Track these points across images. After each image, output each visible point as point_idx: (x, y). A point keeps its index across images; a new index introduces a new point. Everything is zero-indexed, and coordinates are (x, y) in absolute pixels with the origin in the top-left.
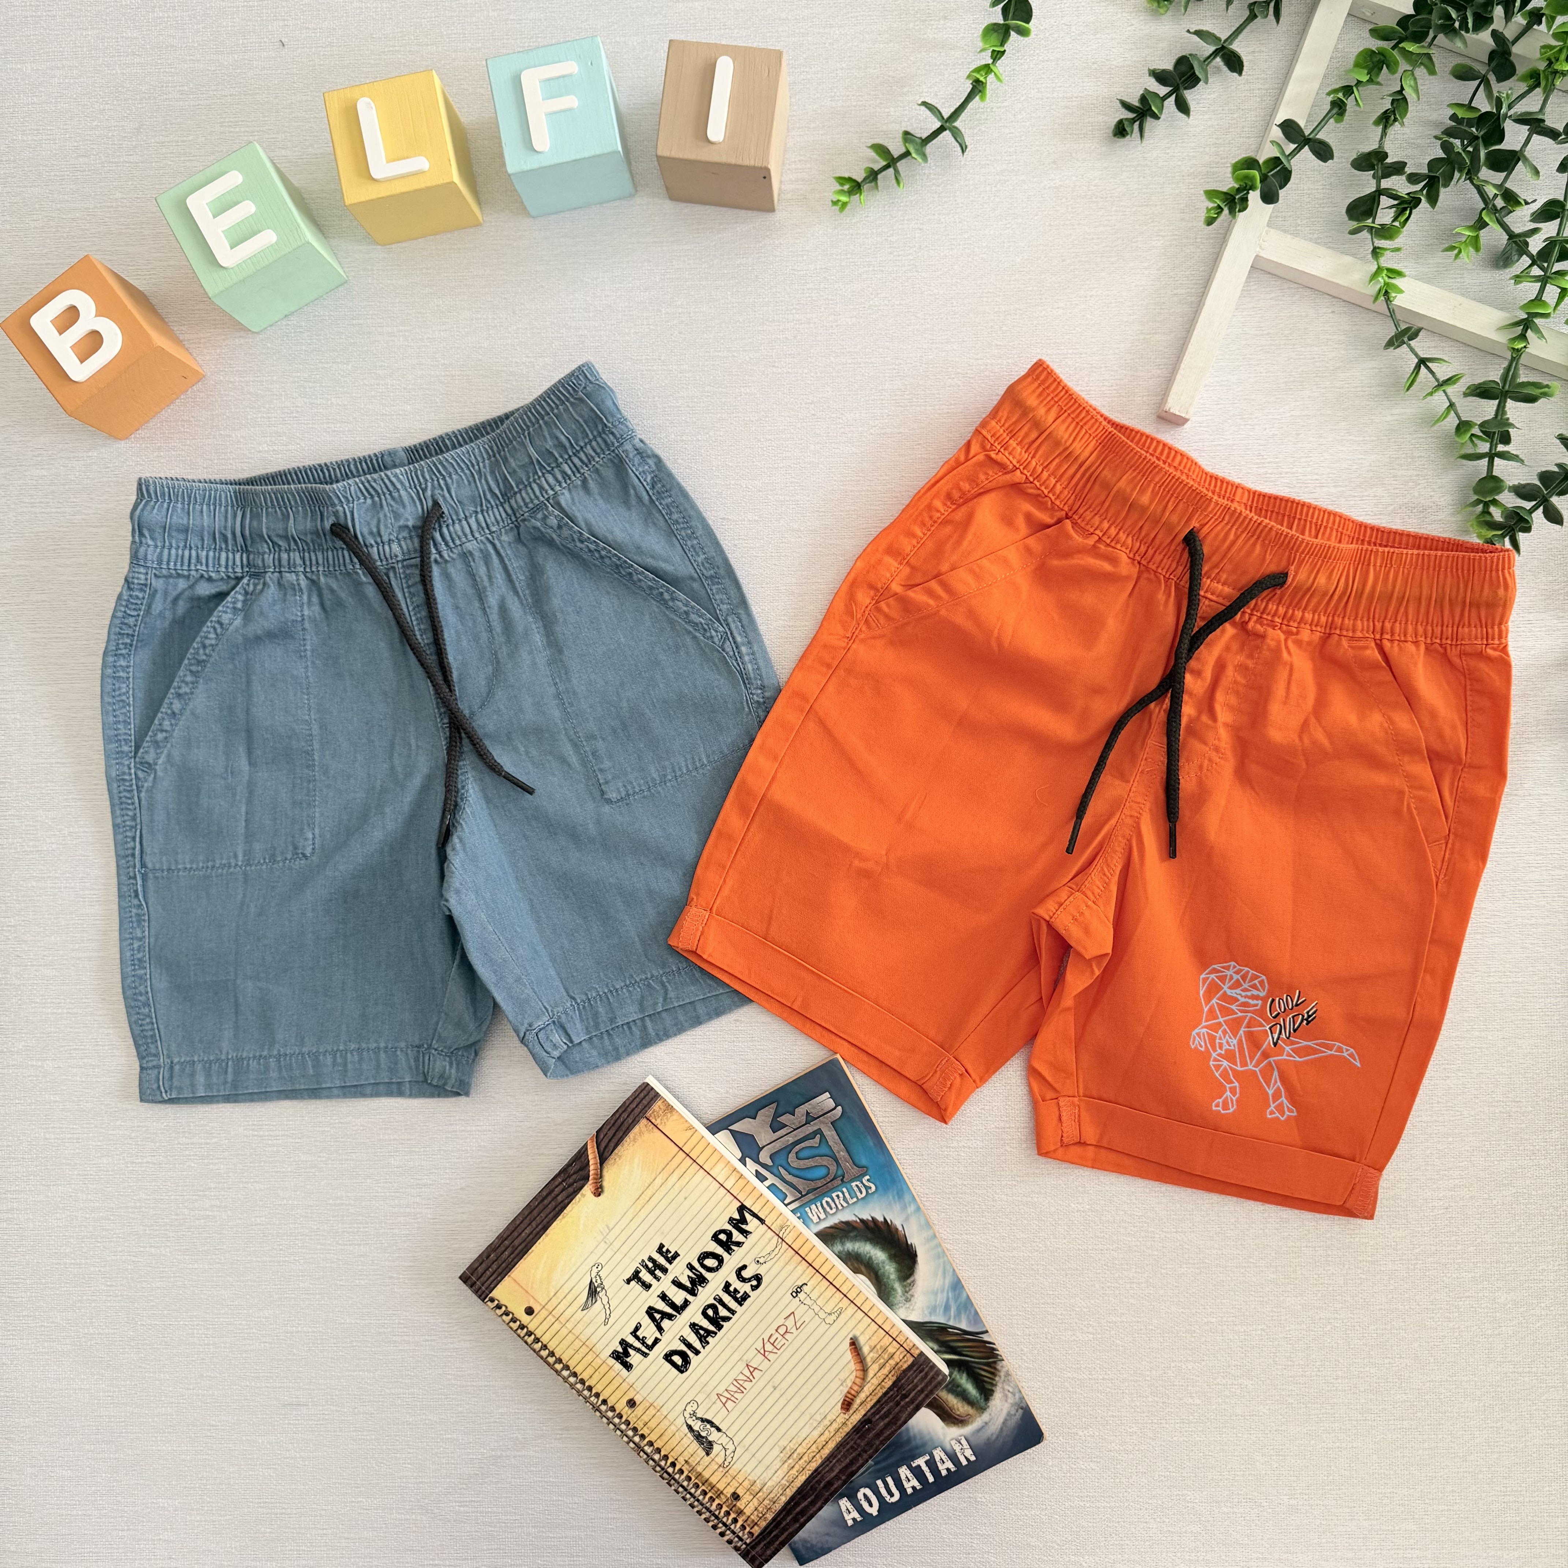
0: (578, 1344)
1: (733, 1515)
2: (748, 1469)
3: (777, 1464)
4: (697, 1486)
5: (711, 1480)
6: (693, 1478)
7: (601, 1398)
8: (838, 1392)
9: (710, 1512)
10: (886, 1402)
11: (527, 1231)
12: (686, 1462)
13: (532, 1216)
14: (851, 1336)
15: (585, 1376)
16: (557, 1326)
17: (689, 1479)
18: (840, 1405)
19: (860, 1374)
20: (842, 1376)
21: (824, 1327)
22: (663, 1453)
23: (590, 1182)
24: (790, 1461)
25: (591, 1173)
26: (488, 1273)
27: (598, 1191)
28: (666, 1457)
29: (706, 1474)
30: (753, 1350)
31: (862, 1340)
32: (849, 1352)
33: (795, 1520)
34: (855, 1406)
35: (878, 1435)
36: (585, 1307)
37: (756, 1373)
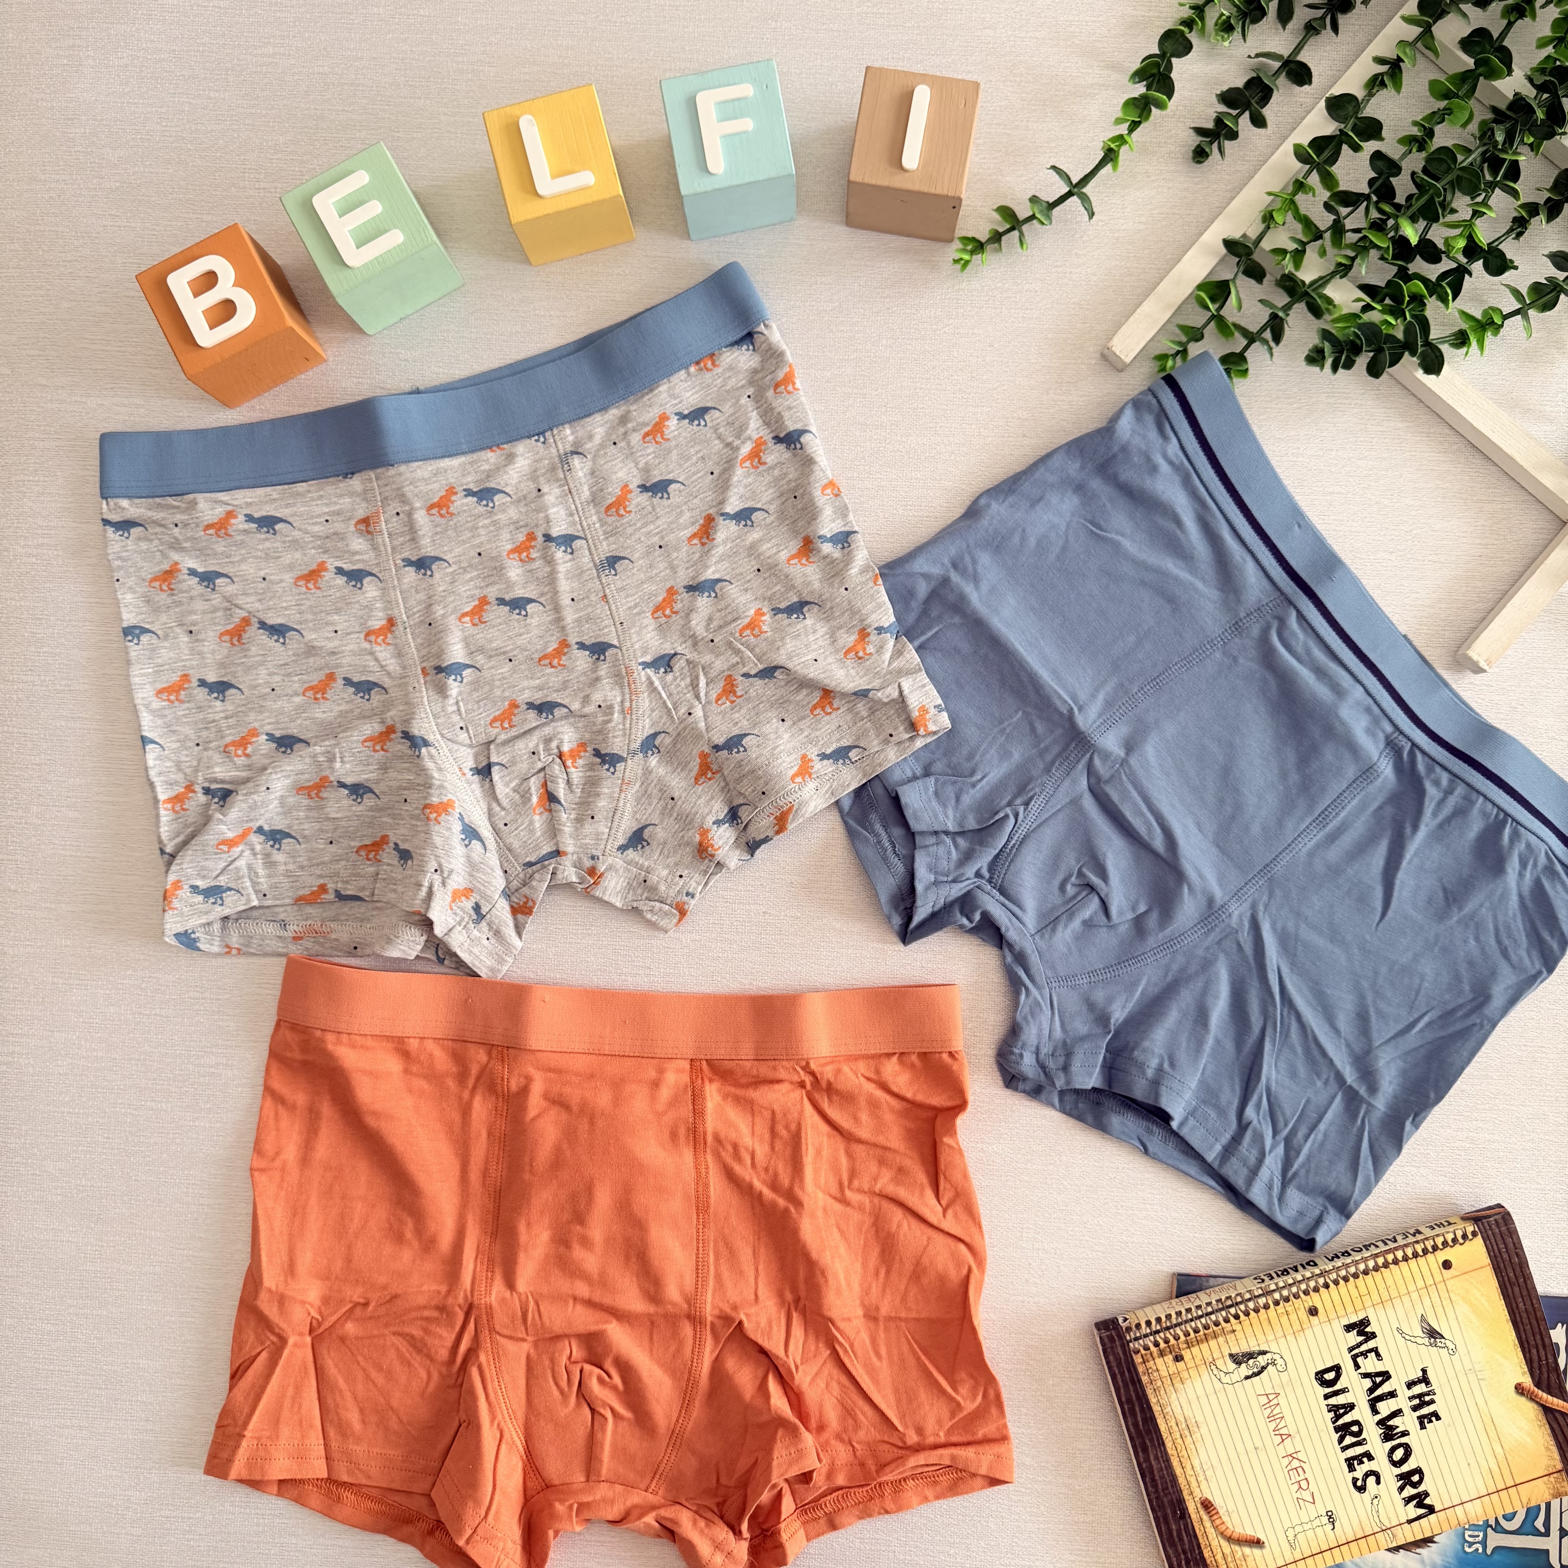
0: (1394, 1293)
1: (1163, 1345)
2: (1198, 1384)
3: (1188, 1413)
4: (1206, 1327)
5: (1206, 1344)
6: (1215, 1328)
7: (1331, 1285)
8: (1223, 1504)
9: (1176, 1326)
10: (1190, 1542)
11: (1521, 1305)
12: (1234, 1331)
13: (1532, 1317)
14: (1266, 1544)
15: (1360, 1281)
16: (1421, 1284)
17: (1217, 1324)
18: (1211, 1499)
19: (1228, 1533)
20: (1234, 1516)
21: (1287, 1524)
22: (1252, 1312)
23: (1533, 1387)
24: (1184, 1426)
25: (1540, 1392)
26: (1502, 1246)
27: (1520, 1389)
28: (1247, 1314)
29: (1213, 1343)
30: (1301, 1448)
31: (1257, 1552)
32: (1253, 1534)
33: (1129, 1401)
34: (1202, 1512)
35: (1165, 1518)
36: (1423, 1319)
37: (1278, 1439)
